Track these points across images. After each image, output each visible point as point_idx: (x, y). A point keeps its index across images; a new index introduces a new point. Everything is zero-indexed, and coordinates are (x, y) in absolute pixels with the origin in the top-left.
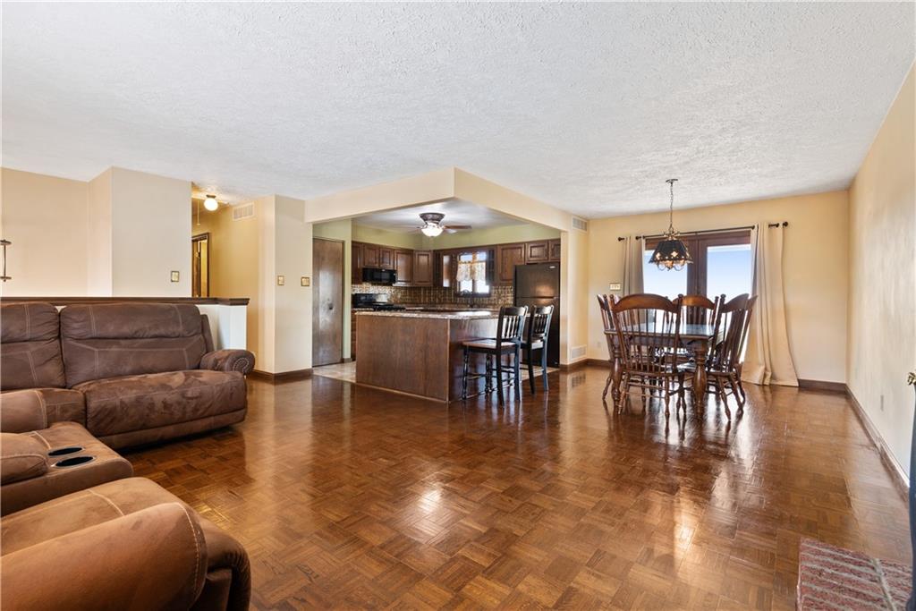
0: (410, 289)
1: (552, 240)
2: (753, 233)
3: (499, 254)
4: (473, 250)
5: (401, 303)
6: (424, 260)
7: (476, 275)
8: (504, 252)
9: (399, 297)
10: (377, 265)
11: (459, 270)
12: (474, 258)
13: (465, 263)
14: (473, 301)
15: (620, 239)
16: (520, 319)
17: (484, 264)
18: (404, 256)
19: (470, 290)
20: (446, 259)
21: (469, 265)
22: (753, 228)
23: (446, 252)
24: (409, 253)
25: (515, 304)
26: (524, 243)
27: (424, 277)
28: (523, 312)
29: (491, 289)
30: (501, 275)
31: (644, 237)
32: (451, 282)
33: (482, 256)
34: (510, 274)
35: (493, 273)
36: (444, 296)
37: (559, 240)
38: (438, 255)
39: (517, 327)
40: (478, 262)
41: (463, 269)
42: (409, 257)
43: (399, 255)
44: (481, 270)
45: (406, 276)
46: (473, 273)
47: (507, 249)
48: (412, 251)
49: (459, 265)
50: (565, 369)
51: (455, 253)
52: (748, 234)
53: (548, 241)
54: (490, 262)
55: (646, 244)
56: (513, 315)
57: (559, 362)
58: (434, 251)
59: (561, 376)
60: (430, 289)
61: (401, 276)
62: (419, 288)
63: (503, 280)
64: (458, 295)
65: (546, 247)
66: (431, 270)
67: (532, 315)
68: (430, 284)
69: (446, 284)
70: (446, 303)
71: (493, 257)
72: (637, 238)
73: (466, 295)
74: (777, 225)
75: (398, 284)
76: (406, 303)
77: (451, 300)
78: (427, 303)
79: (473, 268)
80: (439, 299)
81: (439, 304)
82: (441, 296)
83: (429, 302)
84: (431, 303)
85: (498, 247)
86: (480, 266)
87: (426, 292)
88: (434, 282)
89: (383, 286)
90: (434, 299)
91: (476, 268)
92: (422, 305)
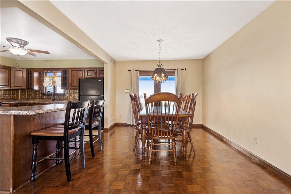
0: (9, 90)
1: (99, 68)
2: (176, 72)
3: (69, 73)
4: (54, 70)
7: (56, 83)
8: (73, 72)
11: (45, 80)
12: (54, 75)
13: (49, 77)
14: (54, 98)
15: (129, 70)
16: (84, 110)
17: (61, 78)
19: (52, 92)
20: (36, 75)
21: (51, 78)
22: (176, 70)
23: (36, 70)
24: (7, 68)
25: (79, 100)
26: (84, 68)
27: (20, 83)
28: (87, 105)
29: (65, 91)
30: (71, 84)
31: (139, 70)
32: (40, 87)
33: (59, 74)
34: (76, 83)
35: (66, 82)
37: (103, 68)
38: (30, 72)
39: (82, 116)
40: (57, 77)
41: (47, 80)
42: (7, 71)
44: (59, 81)
45: (5, 83)
46: (54, 82)
47: (74, 70)
48: (10, 67)
49: (45, 78)
50: (106, 131)
51: (42, 72)
52: (174, 72)
53: (96, 68)
54: (64, 77)
55: (139, 73)
56: (79, 108)
57: (103, 127)
58: (27, 69)
59: (105, 134)
62: (17, 90)
63: (72, 86)
64: (43, 94)
65: (96, 71)
66: (25, 80)
67: (93, 106)
68: (25, 88)
69: (36, 88)
70: (36, 99)
71: (66, 75)
72: (136, 71)
73: (50, 94)
74: (183, 69)
76: (5, 99)
77: (40, 97)
78: (23, 99)
79: (54, 80)
80: (32, 96)
81: (31, 99)
82: (33, 95)
83: (24, 98)
84: (26, 99)
85: (69, 69)
86: (58, 79)
87: (22, 93)
88: (27, 87)
90: (28, 97)
91: (56, 80)
92: (19, 100)
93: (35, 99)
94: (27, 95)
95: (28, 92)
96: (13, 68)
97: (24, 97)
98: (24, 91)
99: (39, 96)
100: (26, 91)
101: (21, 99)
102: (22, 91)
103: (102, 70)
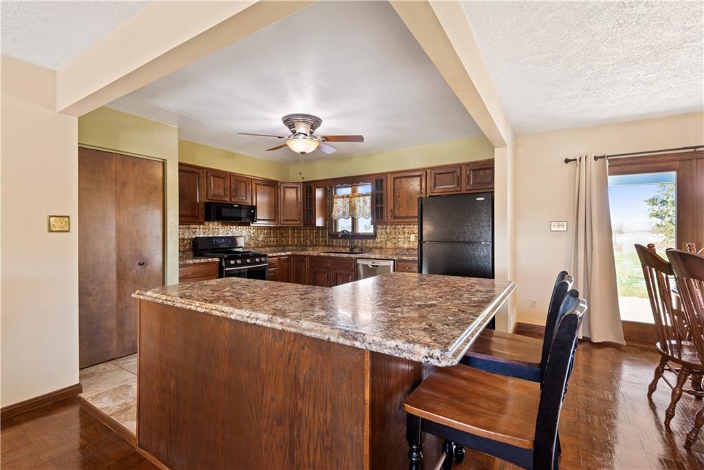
0: (275, 229)
3: (389, 185)
4: (352, 181)
5: (263, 247)
6: (291, 195)
7: (357, 211)
8: (398, 181)
9: (260, 239)
10: (227, 199)
11: (335, 205)
12: (354, 191)
13: (343, 197)
14: (354, 242)
15: (567, 161)
17: (368, 199)
18: (266, 188)
19: (350, 230)
20: (319, 194)
21: (348, 200)
23: (318, 184)
24: (272, 185)
26: (426, 170)
27: (292, 214)
29: (376, 228)
30: (392, 211)
31: (607, 157)
32: (325, 221)
34: (404, 208)
35: (382, 208)
36: (318, 236)
37: (491, 162)
38: (308, 188)
40: (359, 196)
41: (339, 205)
42: (273, 189)
43: (259, 187)
44: (364, 205)
45: (270, 213)
46: (352, 209)
47: (400, 177)
48: (277, 182)
49: (335, 200)
51: (330, 185)
53: (460, 166)
54: (377, 196)
58: (303, 183)
60: (299, 228)
61: (262, 213)
62: (286, 228)
63: (395, 218)
64: (335, 236)
65: (459, 174)
66: (300, 206)
68: (300, 223)
69: (319, 222)
70: (319, 246)
71: (381, 189)
72: (596, 158)
73: (345, 235)
75: (259, 223)
76: (269, 246)
77: (326, 242)
78: (296, 246)
79: (353, 204)
80: (310, 240)
81: (310, 246)
82: (313, 237)
83: (298, 244)
84: (300, 245)
85: (389, 175)
86: (361, 201)
87: (294, 232)
88: (304, 221)
89: (238, 226)
90: (304, 241)
91: (356, 203)
92: (290, 248)
93: (316, 245)
94: (303, 237)
95: (305, 231)
96: (282, 182)
97: (297, 242)
98: (297, 230)
99: (324, 240)
100: (301, 230)
101: (293, 246)
102: (295, 230)
103: (479, 170)
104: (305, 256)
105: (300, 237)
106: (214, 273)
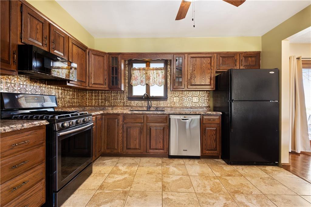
7: (151, 81)
12: (148, 66)
13: (139, 70)
18: (80, 51)
21: (144, 72)
24: (84, 50)
38: (114, 58)
40: (153, 69)
41: (136, 75)
43: (75, 47)
45: (82, 75)
46: (148, 78)
49: (133, 71)
58: (109, 54)
64: (131, 98)
68: (106, 87)
70: (118, 106)
73: (140, 98)
77: (124, 103)
78: (94, 106)
79: (148, 75)
81: (109, 106)
82: (111, 99)
83: (96, 105)
84: (99, 106)
85: (186, 55)
86: (155, 74)
87: (92, 95)
88: (109, 85)
89: (48, 84)
90: (102, 102)
91: (151, 75)
92: (87, 108)
93: (114, 106)
94: (101, 99)
95: (103, 94)
96: (90, 49)
97: (95, 103)
98: (95, 93)
99: (122, 101)
100: (99, 93)
101: (90, 106)
102: (92, 93)
103: (248, 57)
104: (118, 115)
105: (99, 99)
106: (42, 142)
